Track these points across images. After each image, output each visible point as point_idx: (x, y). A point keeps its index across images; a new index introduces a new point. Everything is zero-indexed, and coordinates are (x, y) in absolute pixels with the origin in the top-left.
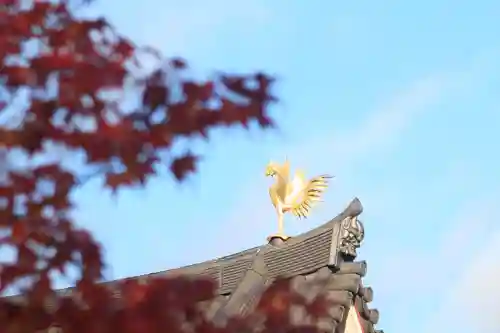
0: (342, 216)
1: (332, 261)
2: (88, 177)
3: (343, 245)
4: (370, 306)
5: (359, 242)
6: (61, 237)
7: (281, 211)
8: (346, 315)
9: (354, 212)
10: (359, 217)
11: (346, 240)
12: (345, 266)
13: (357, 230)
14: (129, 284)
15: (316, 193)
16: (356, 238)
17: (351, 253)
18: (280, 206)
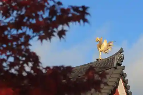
0: (117, 53)
1: (115, 65)
2: (33, 37)
5: (123, 60)
6: (27, 54)
7: (100, 51)
8: (119, 81)
9: (121, 51)
10: (123, 53)
11: (119, 60)
13: (122, 57)
15: (110, 46)
16: (122, 59)
17: (120, 63)
18: (100, 50)
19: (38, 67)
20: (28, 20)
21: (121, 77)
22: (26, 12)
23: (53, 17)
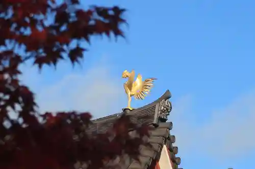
0: (160, 99)
1: (155, 122)
3: (161, 113)
4: (174, 145)
5: (169, 112)
7: (129, 96)
8: (161, 150)
9: (167, 97)
10: (170, 100)
11: (163, 111)
12: (161, 125)
13: (168, 106)
14: (47, 115)
15: (147, 87)
16: (168, 110)
17: (165, 118)
18: (129, 93)
19: (31, 113)
20: (18, 29)
21: (165, 141)
22: (14, 15)
23: (61, 25)
